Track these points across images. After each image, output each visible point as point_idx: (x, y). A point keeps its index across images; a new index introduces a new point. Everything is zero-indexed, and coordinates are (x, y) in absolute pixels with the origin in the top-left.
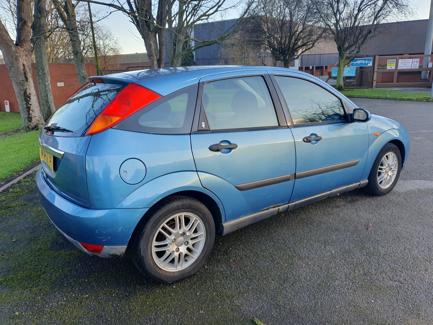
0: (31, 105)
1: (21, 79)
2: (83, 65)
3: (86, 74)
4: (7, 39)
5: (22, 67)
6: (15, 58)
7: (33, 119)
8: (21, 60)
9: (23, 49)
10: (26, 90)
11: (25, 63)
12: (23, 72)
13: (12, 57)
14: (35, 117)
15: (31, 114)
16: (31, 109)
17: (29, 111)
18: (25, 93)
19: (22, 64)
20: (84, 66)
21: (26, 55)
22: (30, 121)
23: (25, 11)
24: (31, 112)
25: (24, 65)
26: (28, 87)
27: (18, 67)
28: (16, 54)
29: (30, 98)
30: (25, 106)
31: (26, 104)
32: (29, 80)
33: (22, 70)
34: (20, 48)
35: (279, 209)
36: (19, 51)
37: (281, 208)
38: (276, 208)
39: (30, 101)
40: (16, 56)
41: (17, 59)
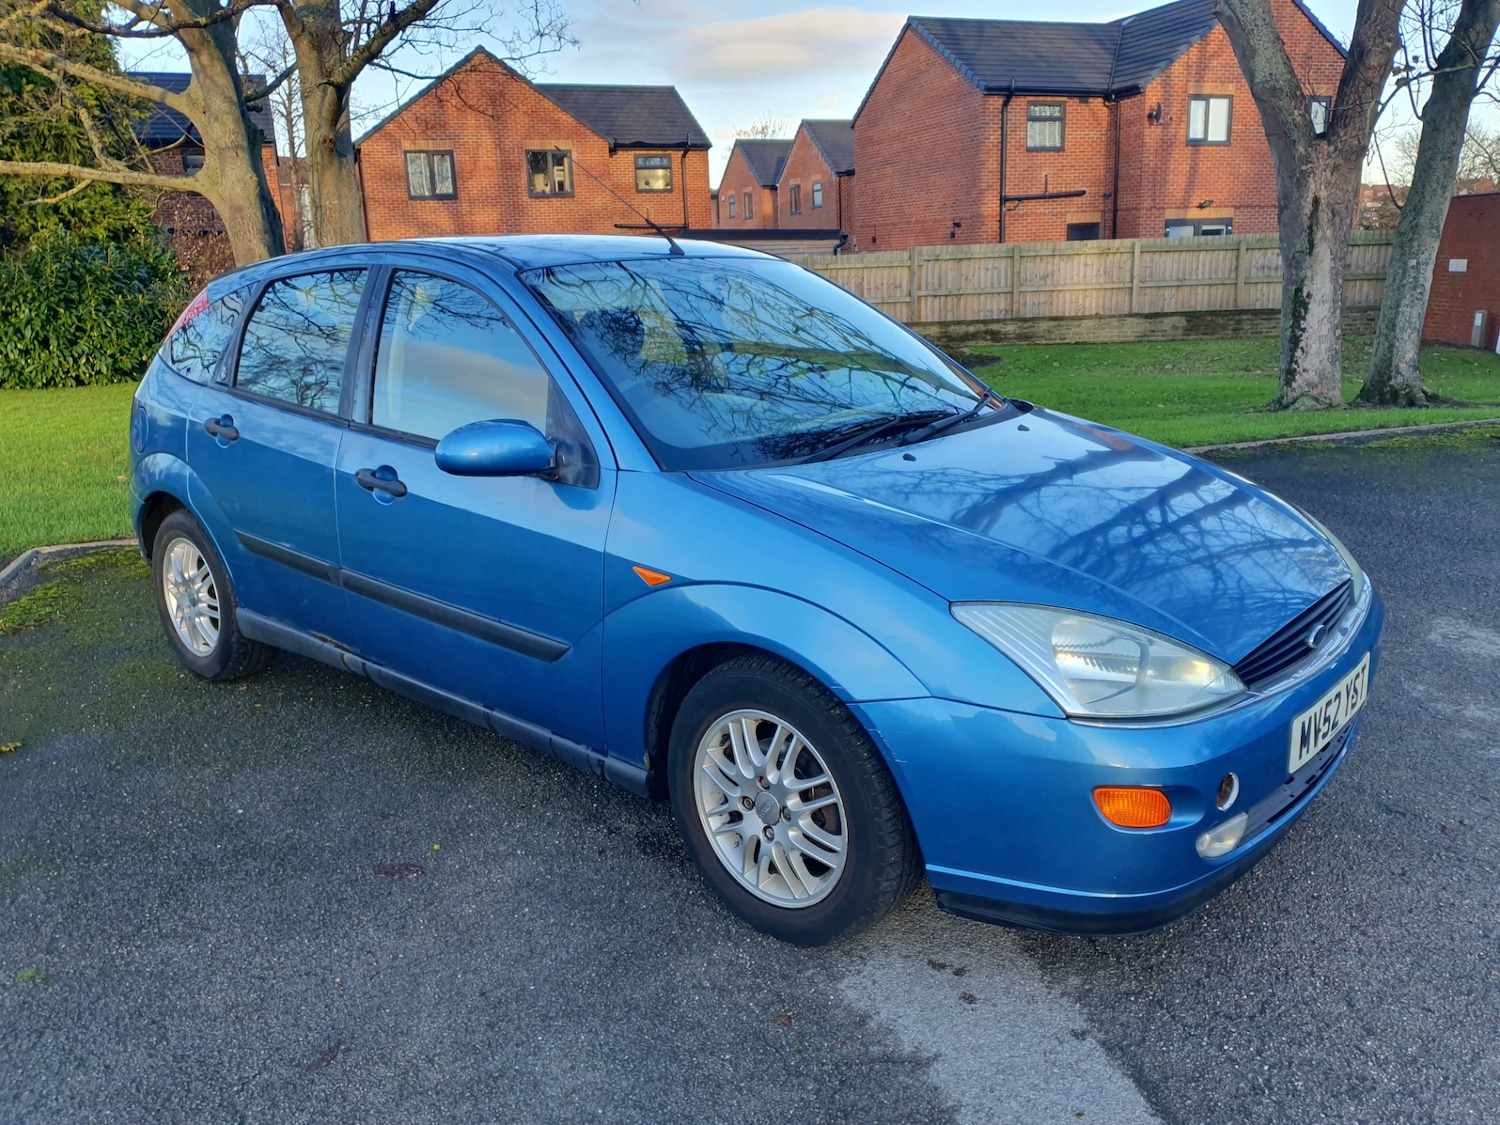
0: (1304, 330)
1: (1298, 247)
4: (1290, 119)
5: (1308, 209)
6: (1299, 179)
7: (1297, 377)
8: (1313, 186)
9: (1332, 148)
10: (1303, 281)
11: (1323, 194)
12: (1307, 222)
13: (1291, 177)
14: (1305, 370)
15: (1296, 363)
16: (1302, 344)
17: (1293, 350)
18: (1299, 290)
19: (1310, 200)
21: (1335, 168)
22: (1288, 383)
24: (1298, 353)
25: (1316, 201)
26: (1309, 274)
27: (1300, 208)
28: (1303, 168)
29: (1306, 309)
30: (1289, 333)
31: (1292, 327)
32: (1315, 251)
33: (1305, 218)
34: (1324, 145)
35: (342, 655)
36: (1314, 155)
37: (347, 656)
38: (338, 650)
39: (1304, 319)
40: (1302, 172)
41: (1300, 182)
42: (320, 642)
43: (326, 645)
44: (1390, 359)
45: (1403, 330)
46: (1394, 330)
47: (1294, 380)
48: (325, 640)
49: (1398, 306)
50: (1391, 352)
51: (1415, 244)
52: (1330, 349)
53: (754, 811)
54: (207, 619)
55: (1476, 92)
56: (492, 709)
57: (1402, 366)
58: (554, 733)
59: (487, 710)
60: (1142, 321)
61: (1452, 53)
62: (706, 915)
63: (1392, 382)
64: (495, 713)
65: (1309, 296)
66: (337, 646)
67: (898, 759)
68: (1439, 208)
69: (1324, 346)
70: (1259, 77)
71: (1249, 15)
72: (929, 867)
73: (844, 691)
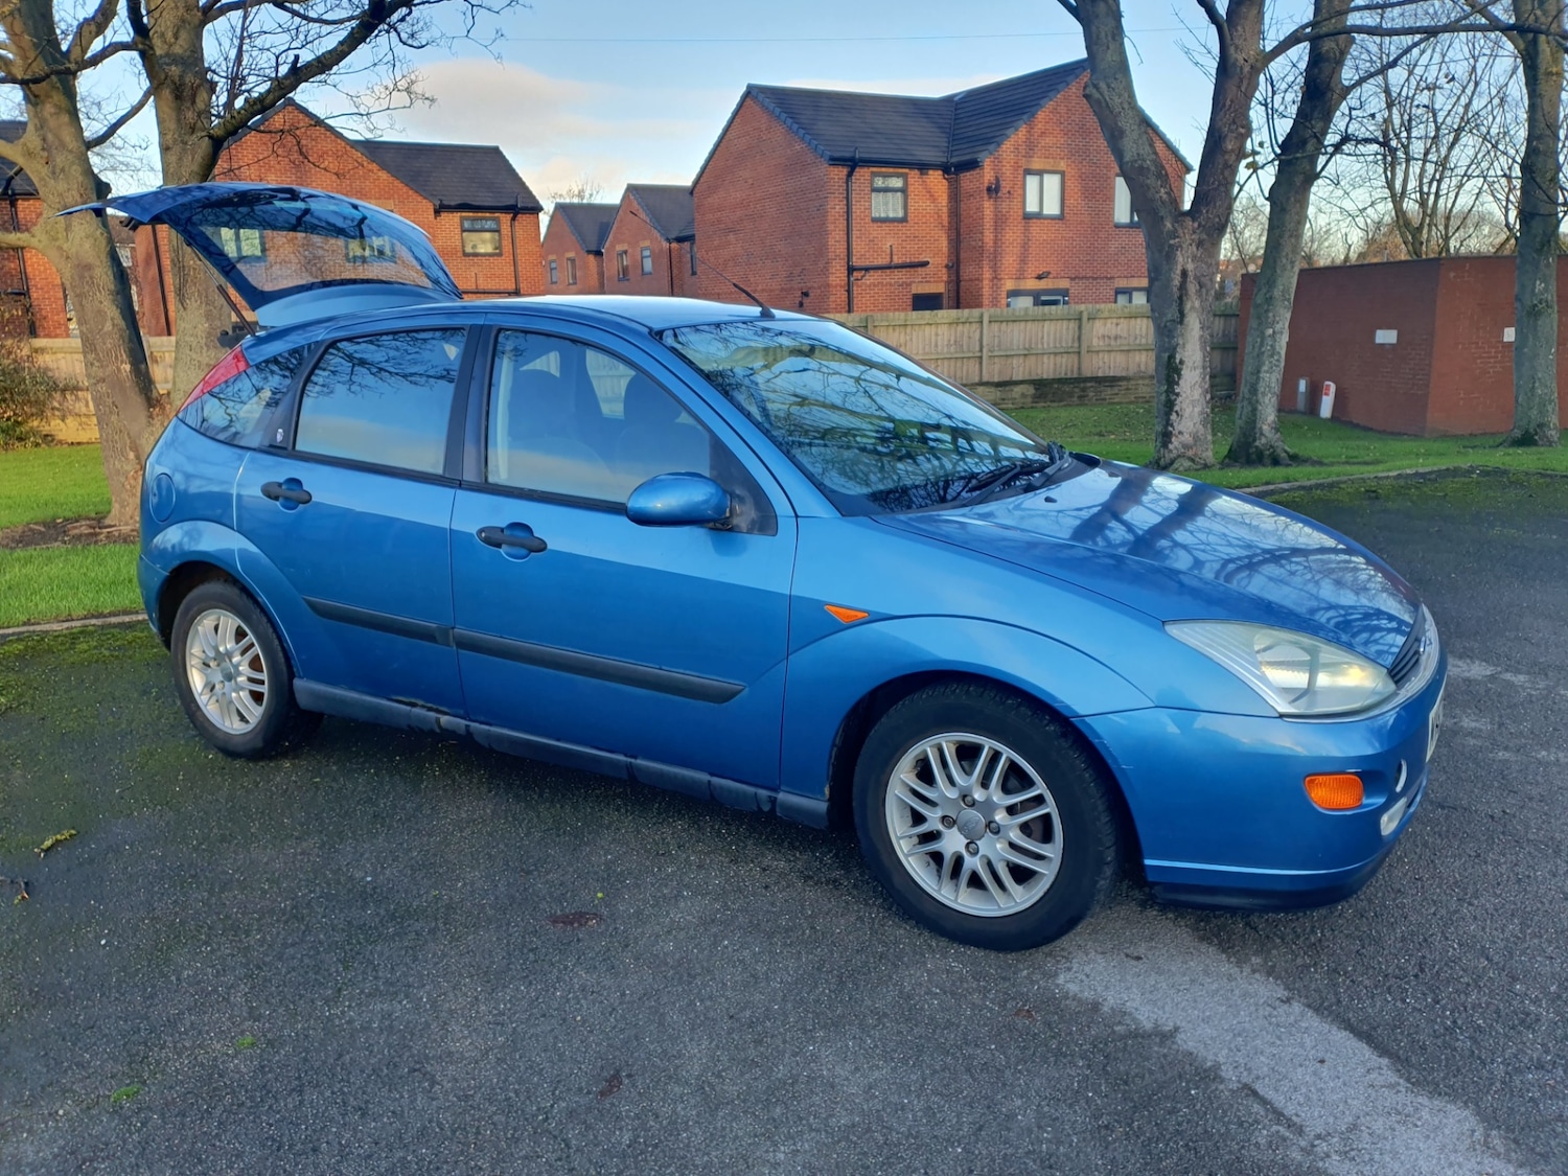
0: (1178, 395)
1: (1169, 317)
2: (1543, 263)
3: (1551, 296)
4: (1157, 196)
5: (1177, 281)
6: (1167, 253)
7: (1173, 439)
8: (1181, 259)
9: (1196, 225)
10: (1175, 349)
11: (1190, 267)
12: (1176, 294)
13: (1160, 251)
14: (1180, 433)
15: (1172, 426)
16: (1176, 408)
17: (1168, 414)
18: (1172, 357)
19: (1179, 272)
20: (1548, 265)
21: (1200, 244)
22: (1165, 445)
23: (1228, 103)
24: (1174, 417)
25: (1184, 274)
26: (1181, 342)
27: (1170, 280)
28: (1172, 242)
29: (1179, 375)
30: (1163, 397)
31: (1166, 391)
32: (1186, 320)
33: (1175, 289)
34: (1189, 222)
35: (438, 720)
36: (1180, 231)
37: (444, 719)
38: (432, 714)
39: (1178, 384)
40: (1170, 246)
41: (1170, 257)
42: (408, 708)
43: (416, 710)
44: (1254, 422)
45: (1264, 394)
46: (1256, 395)
47: (1171, 442)
48: (414, 705)
49: (1259, 372)
50: (1255, 415)
51: (1271, 315)
52: (1202, 413)
53: (955, 829)
54: (247, 693)
55: (1317, 176)
56: (635, 757)
57: (1265, 427)
58: (712, 774)
59: (629, 760)
60: (993, 389)
61: (1295, 140)
62: (902, 934)
63: (1257, 443)
64: (639, 762)
65: (1181, 362)
66: (430, 709)
67: (1123, 765)
68: (1289, 280)
69: (1197, 410)
70: (1127, 157)
71: (1116, 99)
72: (1148, 862)
73: (1068, 707)
